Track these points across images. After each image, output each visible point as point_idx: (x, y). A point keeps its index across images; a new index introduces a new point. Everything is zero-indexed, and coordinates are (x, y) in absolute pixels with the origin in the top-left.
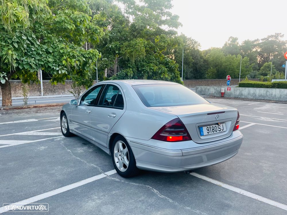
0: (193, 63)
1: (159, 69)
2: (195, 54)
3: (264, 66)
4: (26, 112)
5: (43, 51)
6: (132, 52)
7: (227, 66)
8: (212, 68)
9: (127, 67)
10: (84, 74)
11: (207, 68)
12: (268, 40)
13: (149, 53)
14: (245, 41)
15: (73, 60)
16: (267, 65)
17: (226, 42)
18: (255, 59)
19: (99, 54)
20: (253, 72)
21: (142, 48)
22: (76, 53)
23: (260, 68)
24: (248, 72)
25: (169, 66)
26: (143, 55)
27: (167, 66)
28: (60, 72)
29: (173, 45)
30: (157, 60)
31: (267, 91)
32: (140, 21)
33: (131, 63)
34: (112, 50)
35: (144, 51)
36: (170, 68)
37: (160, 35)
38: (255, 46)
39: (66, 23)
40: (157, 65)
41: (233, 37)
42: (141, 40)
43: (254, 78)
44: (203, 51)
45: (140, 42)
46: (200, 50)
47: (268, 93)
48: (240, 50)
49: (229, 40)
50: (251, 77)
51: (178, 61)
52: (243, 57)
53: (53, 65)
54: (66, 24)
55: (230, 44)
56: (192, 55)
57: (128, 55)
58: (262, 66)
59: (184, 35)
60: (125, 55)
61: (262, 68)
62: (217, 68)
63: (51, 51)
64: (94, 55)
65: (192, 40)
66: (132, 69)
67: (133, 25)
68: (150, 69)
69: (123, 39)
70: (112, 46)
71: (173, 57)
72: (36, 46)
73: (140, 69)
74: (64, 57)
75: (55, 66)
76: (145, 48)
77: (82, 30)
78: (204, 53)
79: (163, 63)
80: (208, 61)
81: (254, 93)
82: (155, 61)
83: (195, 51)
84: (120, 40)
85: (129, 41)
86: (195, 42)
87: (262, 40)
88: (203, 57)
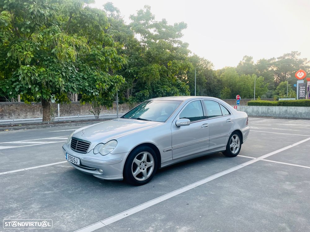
0: (207, 83)
1: (172, 90)
2: (208, 74)
3: (280, 85)
4: (68, 125)
5: (81, 78)
6: (148, 76)
7: (242, 86)
8: (226, 88)
9: (144, 88)
10: (109, 95)
11: (222, 88)
12: (284, 58)
13: (162, 76)
14: (261, 60)
15: (105, 84)
16: (283, 84)
17: (241, 61)
18: (271, 78)
19: (123, 79)
20: (268, 92)
21: (157, 72)
22: (106, 79)
23: (276, 87)
24: (264, 91)
25: (180, 88)
26: (157, 78)
27: (179, 87)
28: (94, 94)
29: (184, 69)
30: (170, 82)
31: (268, 109)
32: (155, 50)
33: (147, 85)
34: (131, 74)
35: (159, 75)
36: (182, 89)
37: (172, 61)
38: (270, 65)
39: (98, 55)
40: (170, 87)
41: (247, 56)
42: (156, 66)
43: (270, 98)
44: (217, 70)
45: (156, 67)
46: (213, 70)
47: (269, 110)
48: (255, 69)
49: (243, 59)
50: (267, 96)
51: (191, 81)
52: (258, 77)
53: (88, 89)
54: (99, 57)
55: (245, 64)
56: (206, 75)
57: (144, 79)
58: (278, 86)
59: (196, 56)
60: (142, 78)
61: (278, 87)
62: (231, 88)
63: (86, 78)
64: (120, 80)
65: (205, 60)
66: (148, 90)
67: (149, 53)
68: (164, 90)
69: (140, 64)
70: (131, 71)
71: (185, 77)
72: (75, 74)
73: (155, 90)
74: (98, 82)
75: (90, 89)
76: (160, 72)
77: (109, 60)
78: (218, 73)
79: (176, 85)
80: (222, 80)
81: (257, 111)
82: (168, 83)
83: (208, 71)
84: (137, 65)
85: (145, 66)
86: (208, 63)
87: (278, 58)
88: (216, 76)
